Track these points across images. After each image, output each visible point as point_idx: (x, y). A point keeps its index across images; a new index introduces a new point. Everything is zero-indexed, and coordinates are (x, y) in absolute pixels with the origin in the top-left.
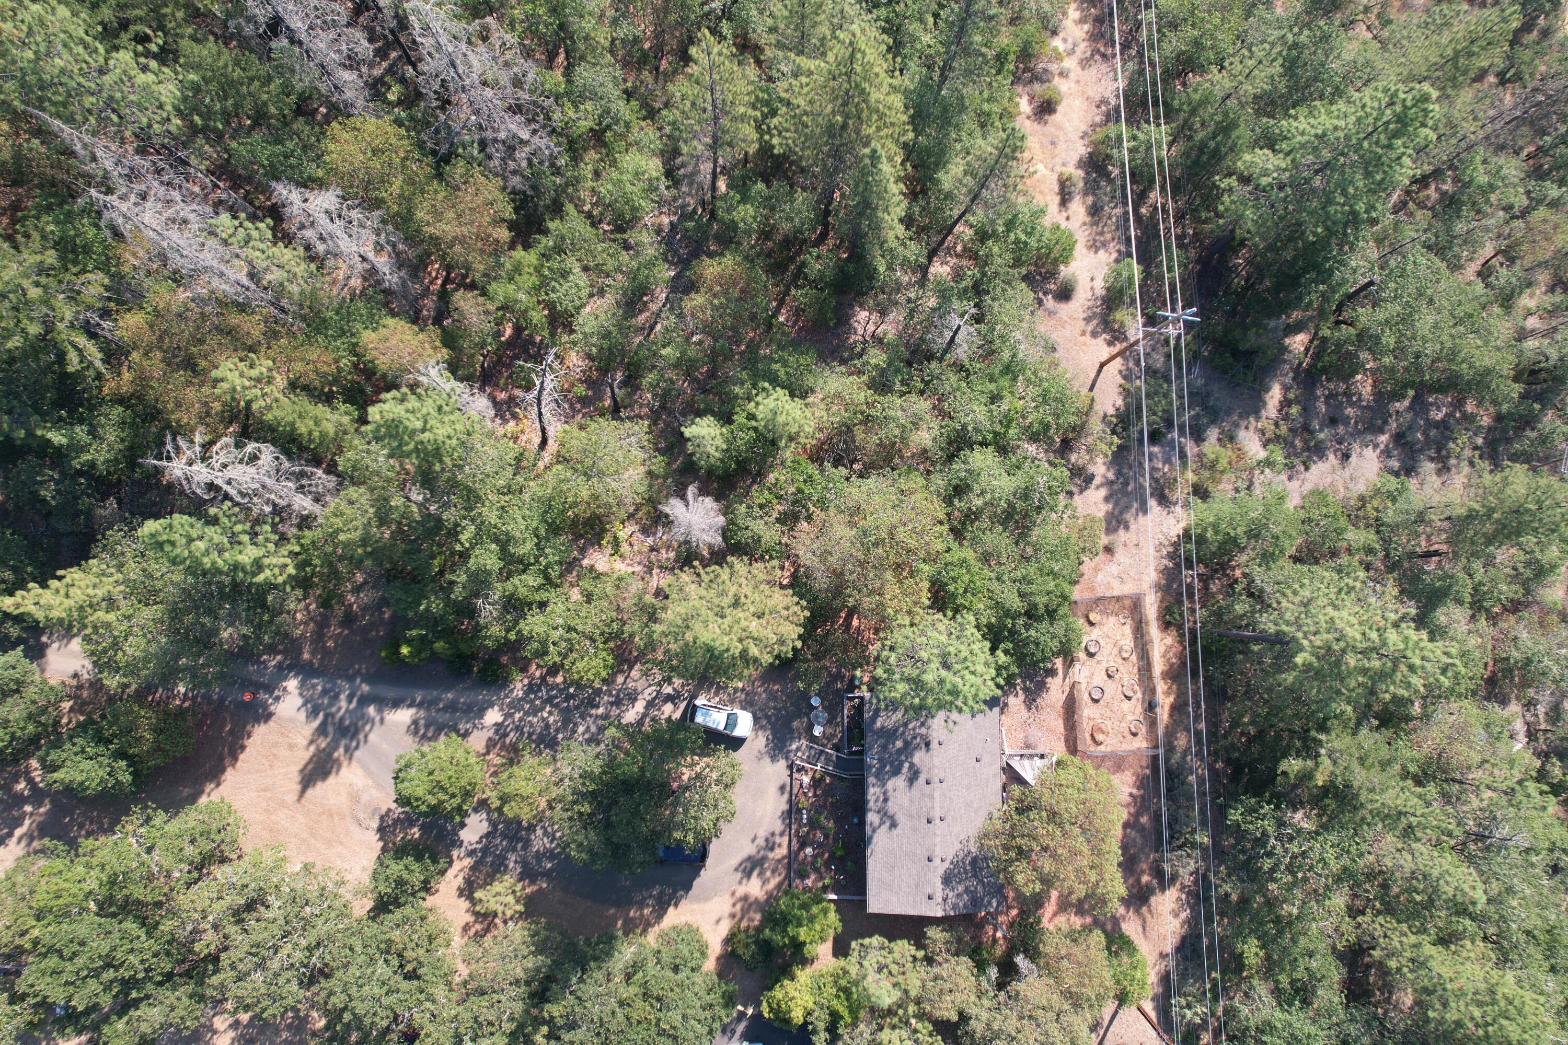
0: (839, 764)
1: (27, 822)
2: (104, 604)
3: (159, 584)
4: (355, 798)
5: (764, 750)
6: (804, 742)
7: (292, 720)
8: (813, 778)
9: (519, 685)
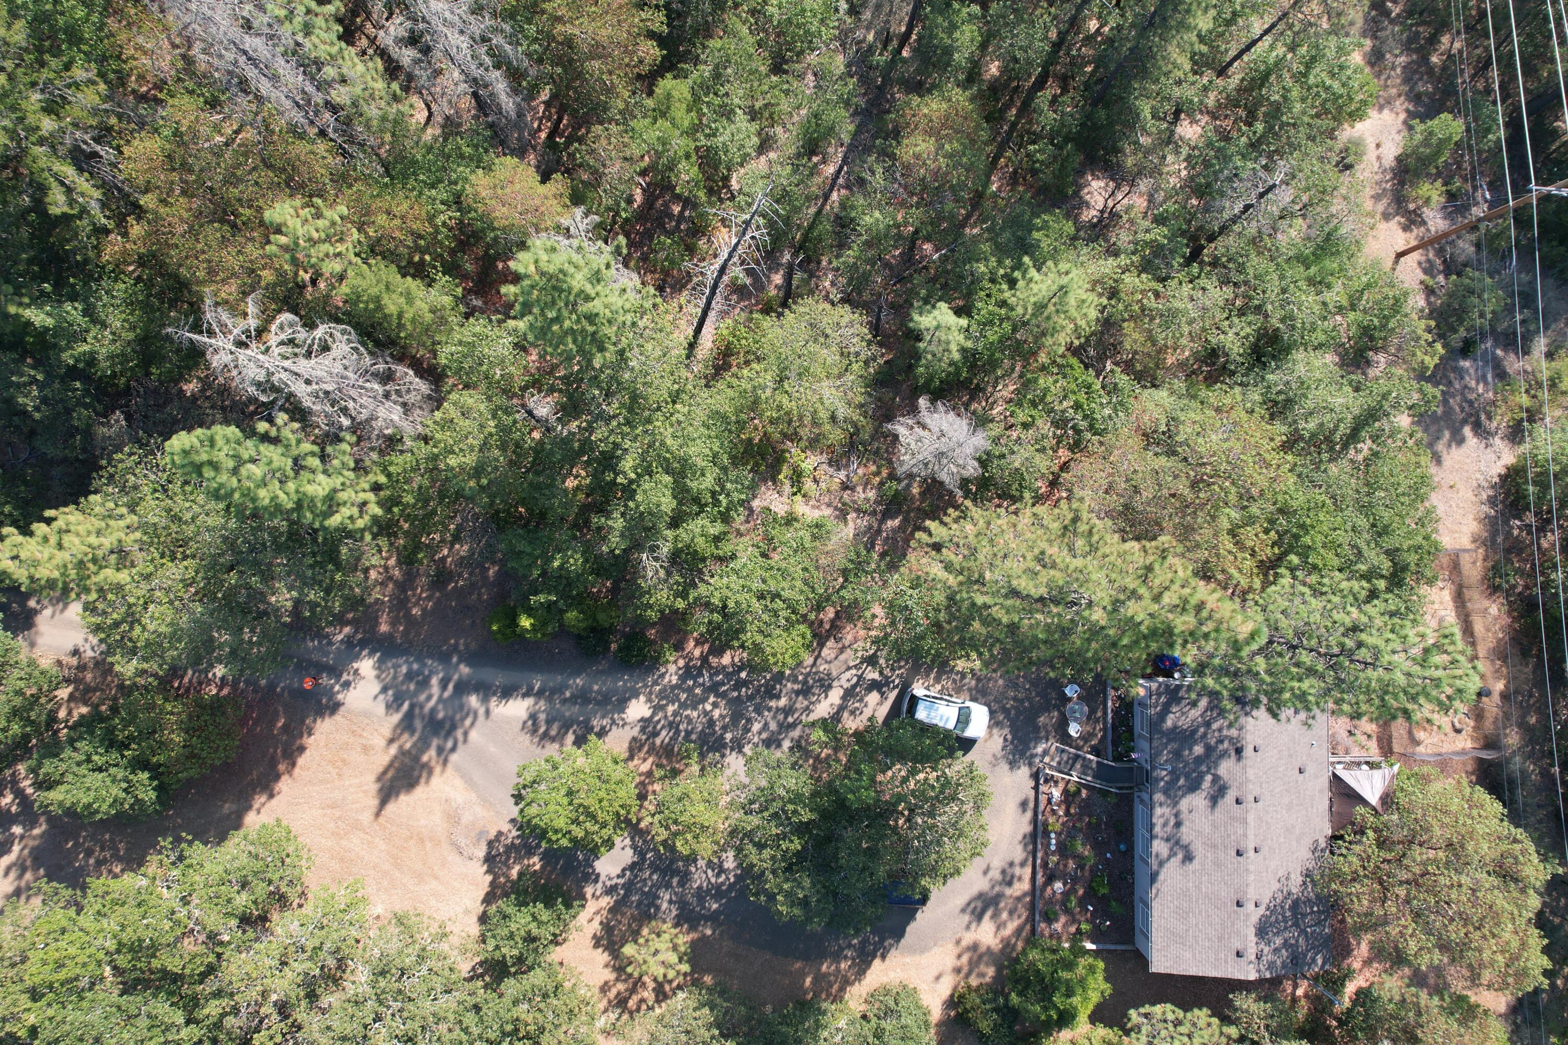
0: (1101, 772)
1: (16, 848)
2: (113, 558)
3: (189, 530)
4: (453, 817)
5: (1000, 754)
6: (1054, 745)
7: (367, 714)
8: (1065, 792)
9: (672, 668)
